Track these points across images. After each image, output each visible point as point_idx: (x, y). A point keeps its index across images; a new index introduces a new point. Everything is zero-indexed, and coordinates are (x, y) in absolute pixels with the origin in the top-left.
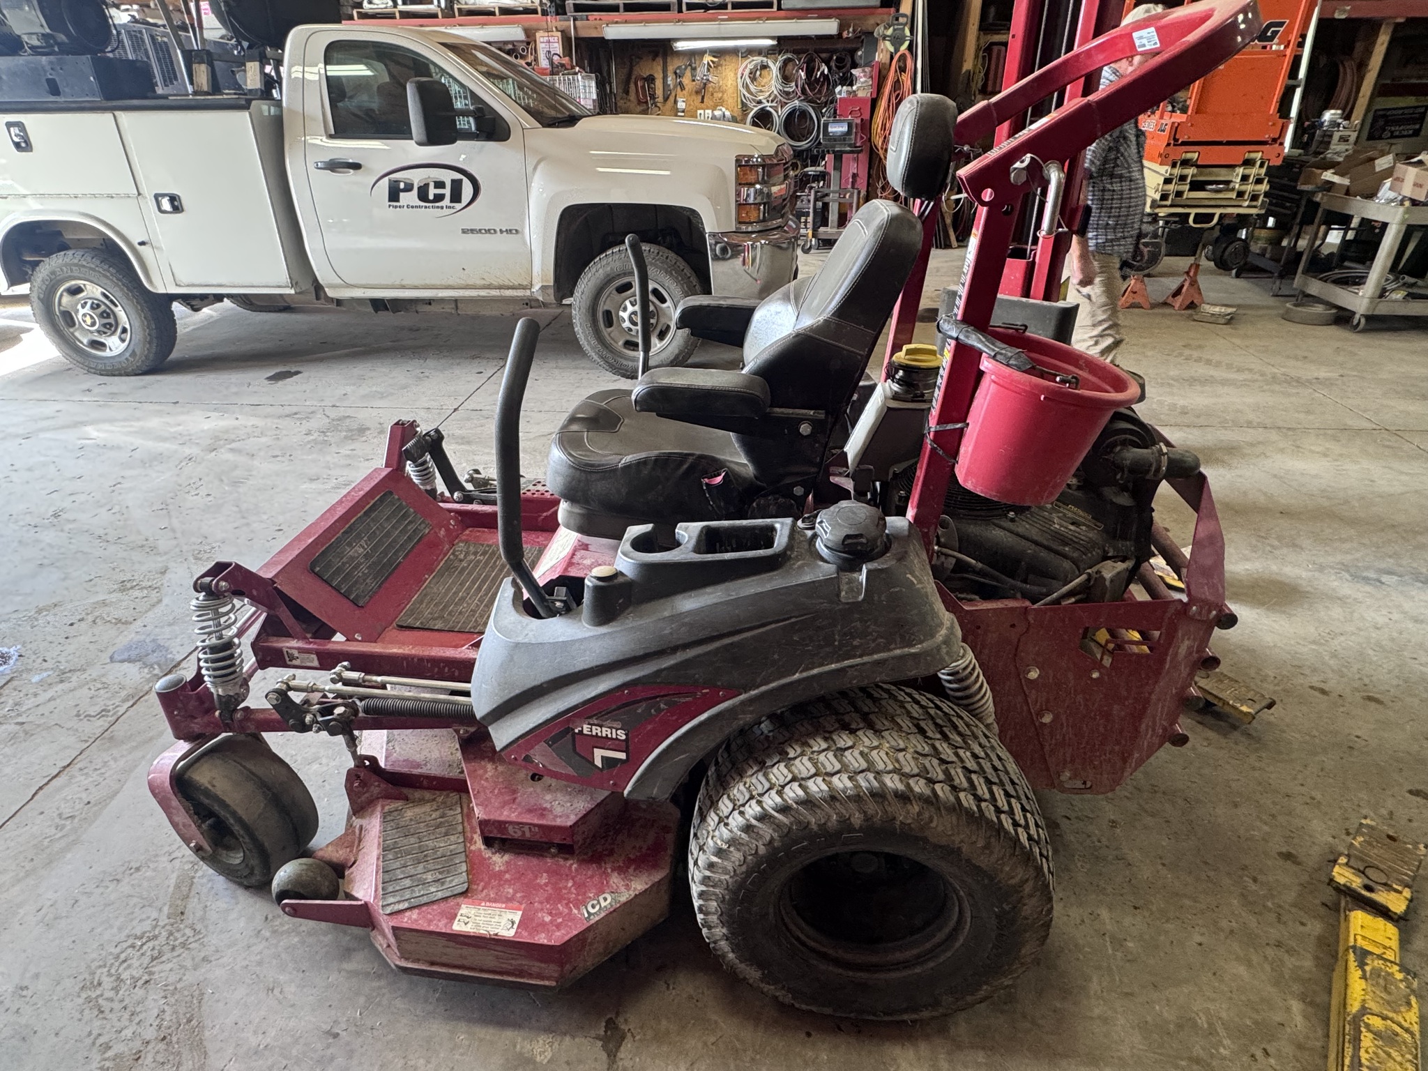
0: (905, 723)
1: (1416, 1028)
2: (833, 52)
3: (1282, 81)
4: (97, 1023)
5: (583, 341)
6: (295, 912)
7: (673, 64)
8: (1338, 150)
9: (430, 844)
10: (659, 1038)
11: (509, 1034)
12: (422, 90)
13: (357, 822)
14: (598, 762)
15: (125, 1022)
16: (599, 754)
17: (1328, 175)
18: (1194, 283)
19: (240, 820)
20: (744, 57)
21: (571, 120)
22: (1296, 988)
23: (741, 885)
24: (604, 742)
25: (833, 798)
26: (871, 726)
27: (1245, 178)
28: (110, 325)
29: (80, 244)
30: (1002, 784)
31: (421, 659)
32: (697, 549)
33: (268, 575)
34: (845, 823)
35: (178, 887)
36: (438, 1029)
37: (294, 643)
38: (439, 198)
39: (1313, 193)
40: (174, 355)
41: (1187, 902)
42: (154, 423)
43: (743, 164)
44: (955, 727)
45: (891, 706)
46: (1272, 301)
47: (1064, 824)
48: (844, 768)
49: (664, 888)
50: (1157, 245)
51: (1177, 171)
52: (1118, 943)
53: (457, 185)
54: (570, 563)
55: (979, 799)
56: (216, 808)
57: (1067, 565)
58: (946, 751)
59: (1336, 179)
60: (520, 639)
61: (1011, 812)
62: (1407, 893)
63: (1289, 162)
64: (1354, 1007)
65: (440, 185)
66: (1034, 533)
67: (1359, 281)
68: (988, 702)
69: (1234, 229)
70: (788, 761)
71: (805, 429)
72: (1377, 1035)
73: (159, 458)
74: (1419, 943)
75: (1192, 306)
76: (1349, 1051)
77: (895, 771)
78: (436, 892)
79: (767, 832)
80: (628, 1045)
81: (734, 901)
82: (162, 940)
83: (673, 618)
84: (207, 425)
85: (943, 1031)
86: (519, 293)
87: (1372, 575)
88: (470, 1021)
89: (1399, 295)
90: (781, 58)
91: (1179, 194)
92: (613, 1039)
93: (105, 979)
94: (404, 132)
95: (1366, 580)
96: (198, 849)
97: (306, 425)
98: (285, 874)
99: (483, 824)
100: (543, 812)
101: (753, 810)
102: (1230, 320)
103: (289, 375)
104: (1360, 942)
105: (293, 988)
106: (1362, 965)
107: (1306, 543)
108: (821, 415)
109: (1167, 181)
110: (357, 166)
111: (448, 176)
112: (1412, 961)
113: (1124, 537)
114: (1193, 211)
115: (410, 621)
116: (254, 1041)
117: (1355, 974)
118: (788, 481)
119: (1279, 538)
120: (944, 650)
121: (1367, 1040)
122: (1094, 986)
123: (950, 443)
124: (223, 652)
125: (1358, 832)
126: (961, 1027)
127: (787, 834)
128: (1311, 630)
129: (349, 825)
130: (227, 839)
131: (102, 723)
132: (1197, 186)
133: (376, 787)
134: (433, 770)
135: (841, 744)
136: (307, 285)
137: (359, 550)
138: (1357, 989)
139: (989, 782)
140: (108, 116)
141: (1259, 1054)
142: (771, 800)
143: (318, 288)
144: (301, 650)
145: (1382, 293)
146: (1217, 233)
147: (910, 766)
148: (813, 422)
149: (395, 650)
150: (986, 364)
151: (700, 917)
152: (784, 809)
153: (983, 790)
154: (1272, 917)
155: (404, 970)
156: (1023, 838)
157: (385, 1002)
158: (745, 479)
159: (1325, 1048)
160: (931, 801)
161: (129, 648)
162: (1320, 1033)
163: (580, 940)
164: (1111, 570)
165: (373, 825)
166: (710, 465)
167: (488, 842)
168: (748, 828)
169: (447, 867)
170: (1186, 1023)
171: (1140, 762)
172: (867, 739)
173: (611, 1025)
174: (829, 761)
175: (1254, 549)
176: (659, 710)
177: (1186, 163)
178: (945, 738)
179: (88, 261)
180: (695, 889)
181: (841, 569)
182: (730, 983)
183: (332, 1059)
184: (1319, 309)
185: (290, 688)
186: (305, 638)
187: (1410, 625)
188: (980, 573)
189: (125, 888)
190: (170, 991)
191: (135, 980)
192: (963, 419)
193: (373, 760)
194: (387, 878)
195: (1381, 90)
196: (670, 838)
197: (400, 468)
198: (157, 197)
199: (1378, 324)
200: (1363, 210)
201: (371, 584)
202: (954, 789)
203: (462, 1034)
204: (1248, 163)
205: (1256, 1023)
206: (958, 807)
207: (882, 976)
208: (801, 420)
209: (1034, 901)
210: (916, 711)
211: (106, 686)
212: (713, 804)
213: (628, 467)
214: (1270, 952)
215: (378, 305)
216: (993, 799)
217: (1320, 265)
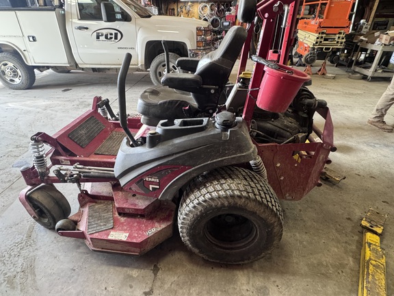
0: (241, 177)
1: (385, 264)
2: (225, 2)
3: (349, 12)
4: (3, 267)
5: (153, 81)
6: (62, 234)
7: (180, 5)
8: (364, 31)
9: (103, 215)
10: (169, 270)
11: (125, 269)
12: (106, 5)
13: (81, 209)
14: (151, 189)
15: (11, 267)
16: (151, 186)
17: (362, 38)
18: (324, 68)
19: (46, 208)
20: (200, 3)
21: (150, 16)
22: (351, 254)
23: (192, 224)
24: (152, 183)
25: (219, 197)
26: (231, 177)
27: (339, 38)
28: (16, 75)
29: (6, 51)
30: (269, 194)
31: (100, 162)
32: (180, 125)
33: (55, 137)
34: (223, 204)
35: (29, 229)
36: (105, 268)
37: (63, 158)
38: (111, 38)
39: (357, 43)
40: (35, 84)
41: (320, 231)
42: (28, 102)
43: (198, 29)
44: (255, 178)
45: (237, 172)
46: (346, 73)
47: (286, 210)
48: (223, 189)
49: (171, 227)
50: (314, 57)
51: (320, 35)
52: (301, 242)
53: (116, 34)
54: (144, 133)
55: (262, 198)
56: (39, 205)
57: (288, 134)
58: (253, 185)
59: (364, 39)
60: (128, 153)
61: (271, 202)
62: (382, 228)
63: (351, 34)
64: (367, 258)
65: (111, 34)
66: (279, 125)
67: (369, 67)
68: (265, 172)
69: (336, 52)
70: (206, 188)
71: (212, 91)
72: (374, 266)
73: (29, 112)
74: (385, 242)
75: (324, 74)
76: (366, 270)
77: (237, 189)
78: (104, 228)
79: (200, 208)
80: (160, 271)
81: (191, 229)
82: (24, 244)
83: (172, 145)
84: (44, 103)
85: (251, 267)
86: (135, 66)
87: (372, 144)
88: (114, 265)
89: (380, 71)
90: (210, 4)
91: (321, 42)
92: (156, 270)
93: (6, 255)
94: (101, 19)
95: (371, 146)
96: (34, 217)
97: (73, 103)
98: (59, 224)
99: (118, 208)
100: (135, 205)
101: (196, 202)
102: (334, 78)
103: (69, 90)
104: (369, 241)
105: (62, 257)
106: (369, 247)
107: (354, 136)
108: (217, 87)
109: (318, 38)
110: (87, 28)
111: (113, 32)
112: (383, 246)
113: (305, 127)
114: (325, 47)
115: (98, 152)
116: (50, 272)
117: (368, 249)
118: (207, 108)
119: (347, 135)
120: (252, 154)
121: (371, 267)
122: (294, 254)
123: (255, 94)
124: (40, 159)
125: (369, 211)
126: (256, 266)
127: (206, 209)
128: (356, 159)
129: (79, 210)
130: (44, 215)
131: (9, 184)
132: (326, 40)
133: (87, 199)
134: (105, 194)
135: (222, 182)
136: (73, 64)
137: (83, 132)
138: (368, 253)
139: (265, 193)
140: (13, 12)
141: (340, 272)
142: (201, 199)
143: (77, 65)
144: (65, 160)
145: (376, 71)
146: (331, 53)
147: (242, 188)
148: (214, 89)
149: (93, 159)
150: (265, 69)
151: (181, 234)
152: (205, 201)
153: (263, 195)
154: (344, 235)
155: (94, 250)
156: (275, 209)
157: (89, 260)
158: (195, 108)
159: (359, 270)
160: (248, 198)
161: (18, 163)
162: (357, 266)
163: (146, 241)
164: (300, 136)
165: (86, 210)
166: (184, 103)
167: (120, 214)
168: (194, 207)
169: (107, 221)
170: (320, 264)
171: (308, 191)
172: (229, 181)
173: (155, 266)
174: (218, 187)
175: (340, 138)
176: (169, 173)
177: (323, 33)
178: (252, 181)
179: (8, 56)
180: (180, 226)
181: (222, 131)
182: (190, 254)
183: (73, 276)
184: (358, 75)
185: (61, 170)
186: (66, 156)
187: (382, 157)
188: (264, 137)
189: (13, 229)
190: (25, 258)
191: (15, 255)
192: (259, 87)
193: (86, 191)
194: (89, 224)
195: (376, 16)
196: (173, 213)
197: (96, 110)
198: (28, 37)
199: (375, 79)
200: (371, 47)
201: (87, 142)
202: (255, 195)
203: (112, 269)
204: (340, 33)
205: (340, 264)
206: (256, 200)
207: (234, 251)
208: (211, 89)
209: (277, 228)
210: (244, 174)
211: (10, 174)
212: (185, 201)
213: (161, 104)
214: (344, 245)
215: (94, 70)
216: (266, 198)
217: (358, 64)
